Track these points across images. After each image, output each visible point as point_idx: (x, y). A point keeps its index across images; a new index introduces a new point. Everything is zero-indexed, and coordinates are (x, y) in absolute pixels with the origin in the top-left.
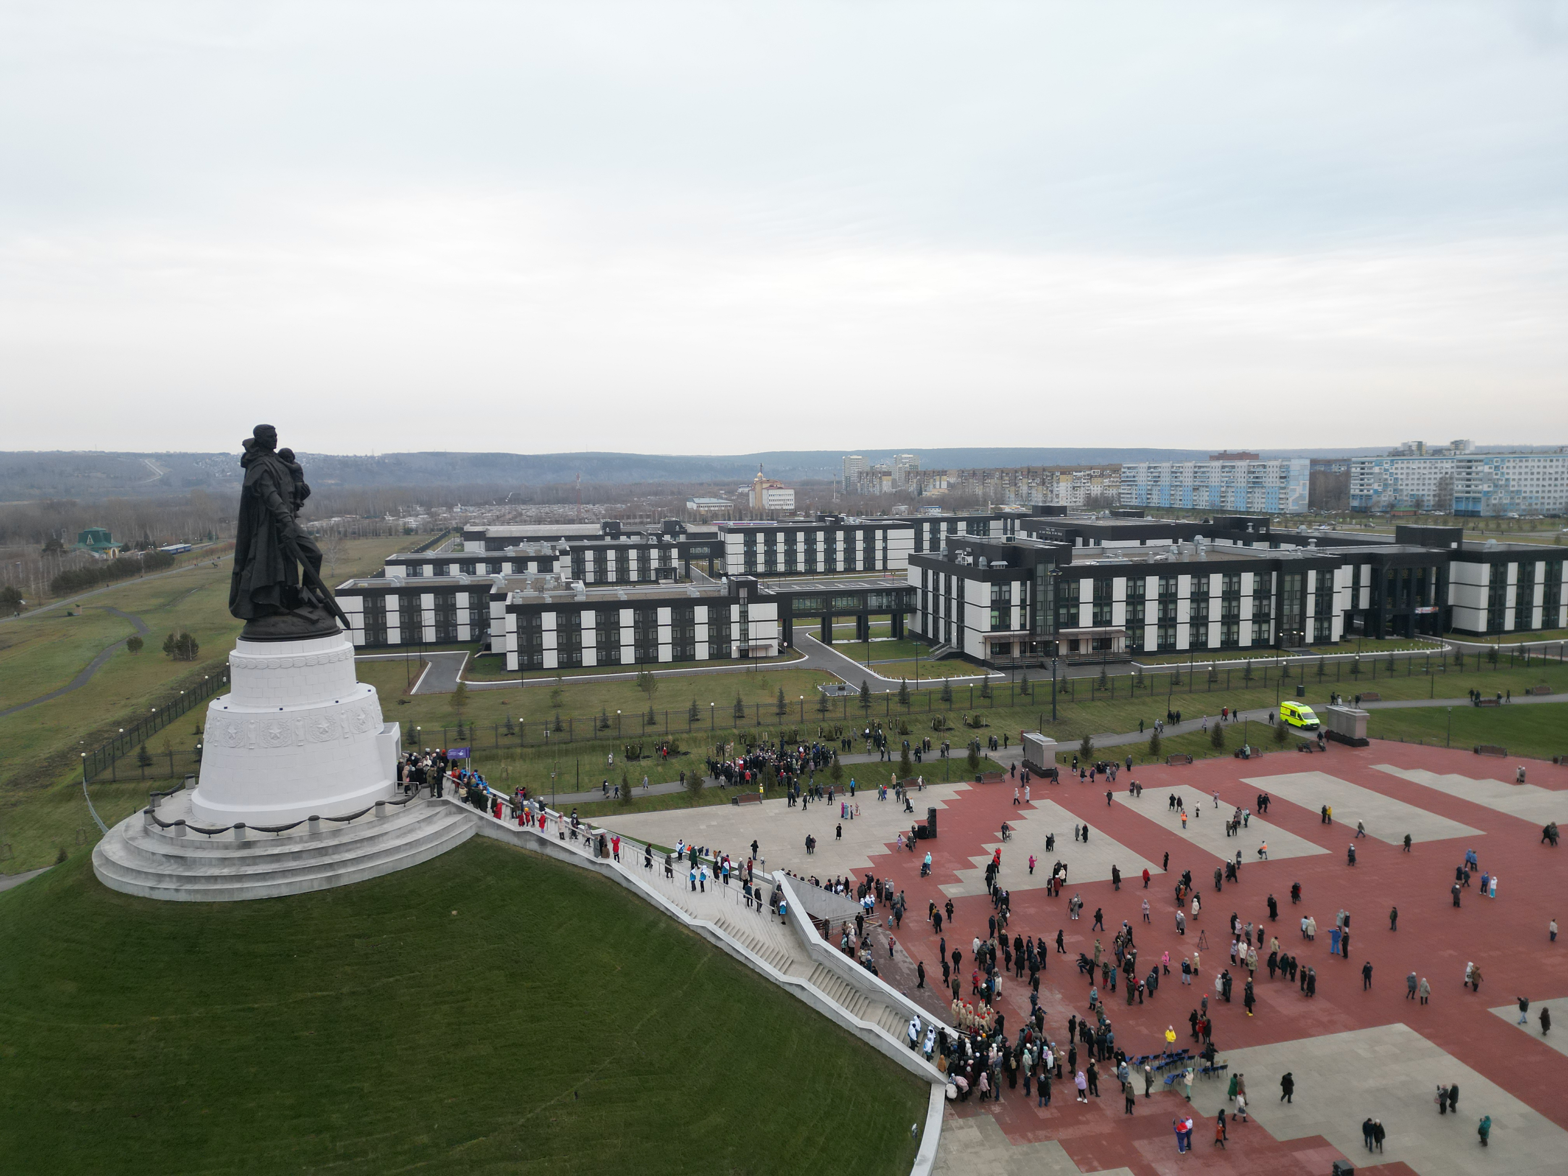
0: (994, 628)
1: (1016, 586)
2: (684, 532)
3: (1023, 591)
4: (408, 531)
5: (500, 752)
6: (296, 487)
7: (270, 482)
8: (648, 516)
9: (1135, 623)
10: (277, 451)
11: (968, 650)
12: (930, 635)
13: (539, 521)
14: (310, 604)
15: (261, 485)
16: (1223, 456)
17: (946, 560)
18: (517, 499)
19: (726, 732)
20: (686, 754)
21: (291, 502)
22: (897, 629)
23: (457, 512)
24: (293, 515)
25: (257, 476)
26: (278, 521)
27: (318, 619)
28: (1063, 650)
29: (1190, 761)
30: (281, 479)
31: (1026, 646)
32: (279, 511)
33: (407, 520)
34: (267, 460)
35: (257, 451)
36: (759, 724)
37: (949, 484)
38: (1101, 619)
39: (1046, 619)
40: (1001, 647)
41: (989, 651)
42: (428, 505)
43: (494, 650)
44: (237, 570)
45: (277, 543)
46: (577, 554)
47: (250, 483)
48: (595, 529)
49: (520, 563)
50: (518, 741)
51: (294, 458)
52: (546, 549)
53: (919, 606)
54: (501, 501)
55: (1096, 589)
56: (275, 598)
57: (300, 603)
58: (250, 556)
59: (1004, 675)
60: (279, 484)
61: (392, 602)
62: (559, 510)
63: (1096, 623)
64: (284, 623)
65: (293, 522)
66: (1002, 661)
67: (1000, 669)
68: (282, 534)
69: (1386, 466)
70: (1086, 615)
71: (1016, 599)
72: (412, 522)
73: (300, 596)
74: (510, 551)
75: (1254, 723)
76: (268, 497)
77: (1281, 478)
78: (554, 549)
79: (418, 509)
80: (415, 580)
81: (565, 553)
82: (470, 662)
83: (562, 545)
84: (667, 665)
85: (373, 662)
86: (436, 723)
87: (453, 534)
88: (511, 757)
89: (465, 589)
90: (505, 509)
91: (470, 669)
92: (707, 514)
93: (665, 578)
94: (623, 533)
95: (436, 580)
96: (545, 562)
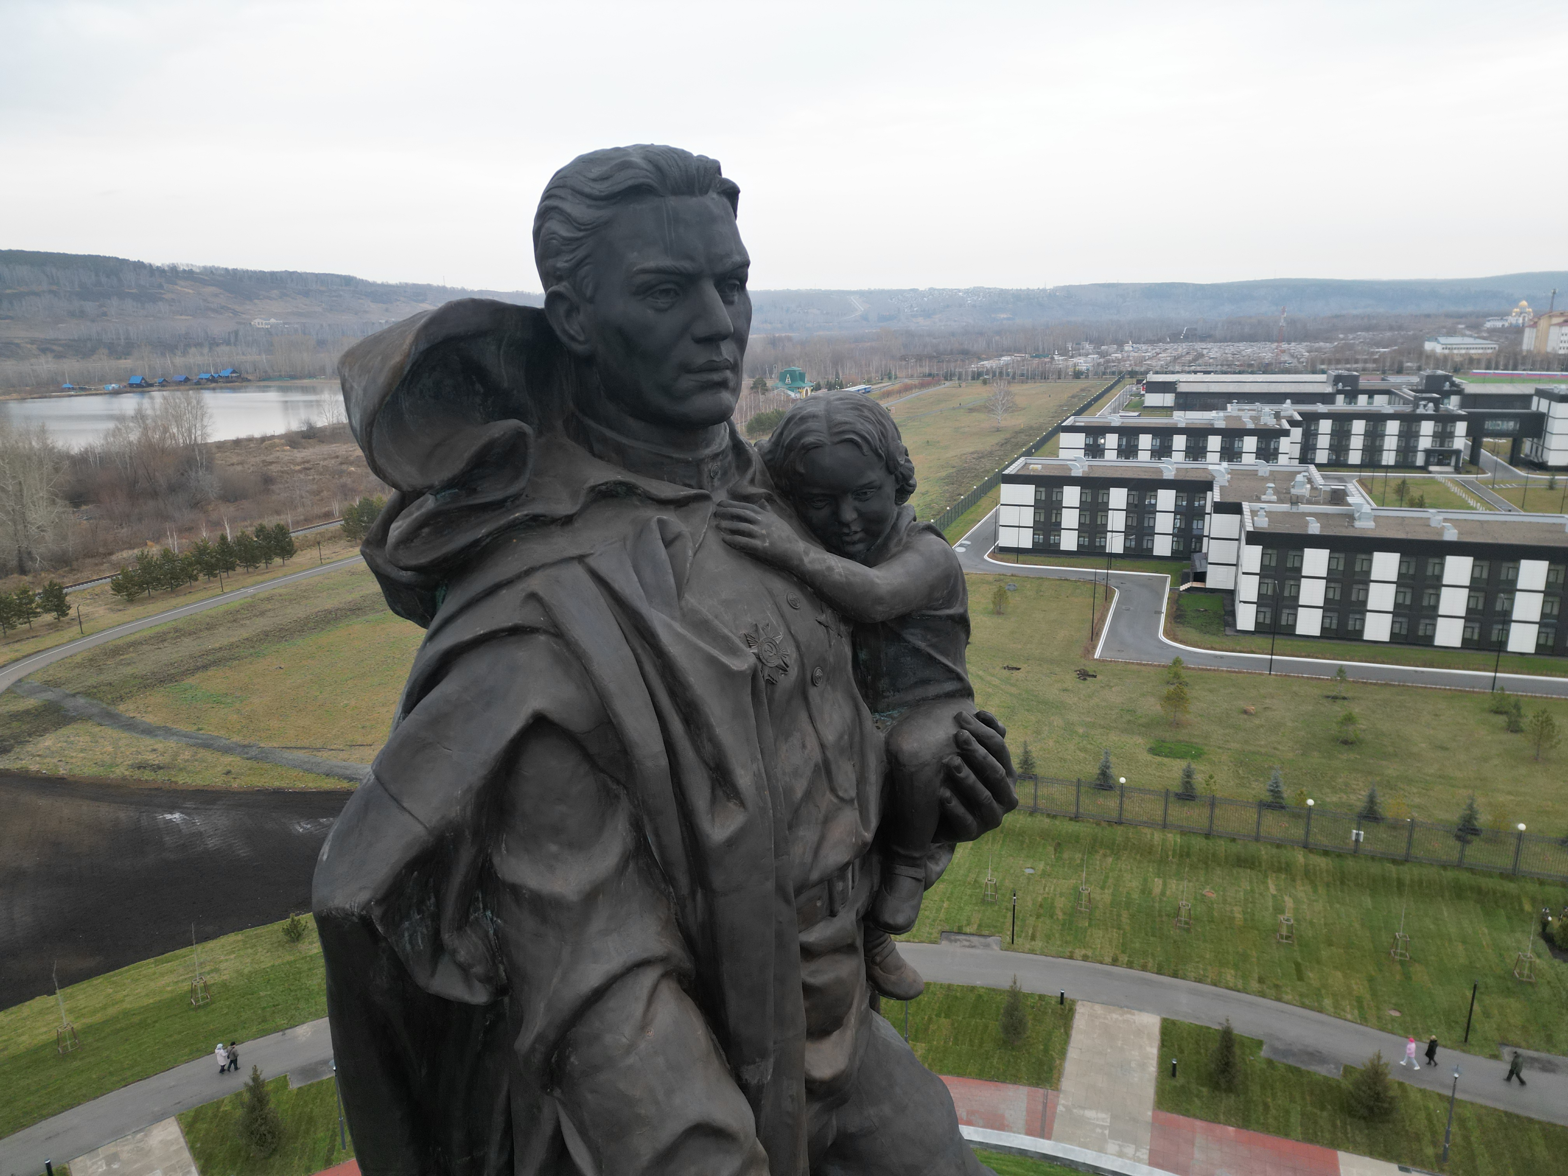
4: (1077, 375)
5: (1264, 852)
13: (1228, 367)
18: (1192, 336)
23: (1129, 352)
33: (1075, 360)
42: (1098, 342)
43: (1211, 584)
46: (1309, 427)
48: (1318, 383)
49: (1232, 438)
52: (1266, 415)
54: (1175, 338)
61: (1071, 495)
62: (1266, 352)
72: (1083, 363)
74: (1215, 418)
78: (1277, 416)
79: (1088, 347)
80: (1097, 462)
81: (1293, 423)
82: (1176, 599)
83: (1289, 409)
84: (1521, 661)
85: (1040, 578)
86: (1140, 740)
87: (1128, 380)
88: (1285, 869)
89: (1167, 484)
90: (1182, 348)
91: (1178, 616)
92: (1472, 362)
93: (1439, 463)
94: (1363, 392)
95: (1126, 464)
96: (1268, 439)
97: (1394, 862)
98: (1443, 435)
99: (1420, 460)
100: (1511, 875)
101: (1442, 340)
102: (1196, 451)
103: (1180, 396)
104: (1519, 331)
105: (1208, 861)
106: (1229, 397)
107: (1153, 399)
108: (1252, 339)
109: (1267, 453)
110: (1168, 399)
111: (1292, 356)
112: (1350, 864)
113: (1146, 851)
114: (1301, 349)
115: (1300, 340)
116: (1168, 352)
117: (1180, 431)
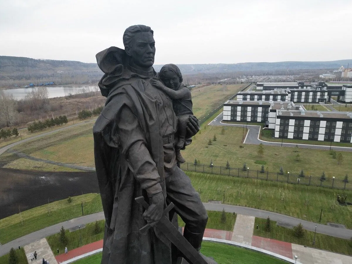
2: (326, 86)
4: (242, 83)
5: (279, 183)
7: (132, 126)
8: (309, 79)
13: (276, 81)
18: (268, 74)
23: (253, 78)
33: (241, 80)
42: (247, 76)
43: (269, 128)
46: (292, 93)
48: (295, 84)
49: (275, 96)
52: (283, 91)
54: (264, 75)
60: (148, 126)
61: (239, 108)
62: (284, 77)
72: (243, 80)
74: (272, 92)
78: (285, 91)
79: (245, 77)
80: (245, 101)
81: (289, 93)
82: (262, 131)
83: (288, 90)
84: (337, 144)
85: (232, 127)
86: (253, 160)
87: (253, 84)
88: (283, 187)
89: (260, 106)
90: (265, 77)
91: (262, 135)
92: (330, 79)
93: (322, 102)
94: (305, 86)
95: (251, 102)
96: (283, 96)
97: (307, 185)
98: (322, 95)
99: (317, 101)
100: (332, 188)
101: (324, 75)
102: (267, 99)
103: (264, 87)
104: (341, 73)
105: (267, 185)
106: (275, 87)
107: (258, 88)
108: (281, 75)
109: (283, 99)
110: (262, 88)
111: (290, 79)
112: (297, 186)
113: (253, 184)
114: (292, 77)
115: (292, 75)
116: (262, 78)
117: (264, 95)
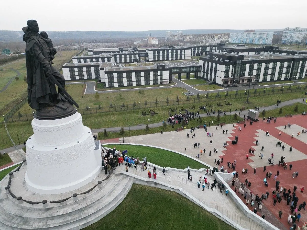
0: (225, 77)
1: (231, 66)
2: (137, 50)
3: (233, 67)
4: (75, 49)
5: (110, 113)
6: (50, 50)
7: (38, 49)
8: (127, 46)
9: (258, 75)
10: (39, 33)
11: (217, 82)
12: (205, 77)
13: (103, 47)
14: (63, 101)
15: (34, 50)
16: (247, 31)
17: (209, 59)
18: (97, 42)
19: (166, 107)
20: (157, 113)
21: (48, 57)
22: (196, 76)
23: (84, 45)
24: (50, 63)
25: (31, 46)
26: (44, 67)
27: (67, 108)
28: (241, 82)
29: (291, 116)
30: (43, 47)
31: (232, 81)
32: (44, 62)
33: (74, 46)
34: (35, 37)
35: (30, 33)
36: (173, 105)
37: (190, 38)
38: (250, 74)
39: (238, 74)
40: (226, 82)
41: (223, 83)
42: (78, 43)
43: (102, 82)
44: (30, 88)
45: (45, 77)
46: (115, 56)
47: (28, 49)
48: (117, 49)
49: (103, 59)
50: (114, 110)
51: (48, 36)
52: (108, 55)
53: (202, 70)
54: (93, 42)
55: (250, 66)
56: (47, 101)
57: (58, 101)
58: (34, 82)
59: (228, 89)
60: (42, 49)
61: (76, 69)
62: (109, 44)
63: (249, 75)
64: (53, 110)
65: (51, 66)
66: (226, 85)
67: (227, 87)
68: (47, 73)
69: (291, 33)
70: (247, 73)
71: (231, 70)
72: (76, 47)
73: (58, 99)
74: (100, 56)
75: (298, 103)
76: (38, 56)
77: (267, 36)
78: (110, 55)
79: (76, 44)
80: (79, 63)
81: (113, 56)
82: (96, 85)
83: (112, 54)
84: (143, 86)
85: (73, 84)
86: (92, 104)
87: (85, 50)
88: (113, 114)
89: (92, 66)
90: (95, 44)
91: (97, 87)
92: (141, 46)
93: (135, 62)
94: (124, 51)
95: (85, 63)
96: (109, 59)
97: (126, 110)
98: (135, 57)
100: (139, 109)
101: (137, 42)
102: (98, 61)
103: (94, 52)
104: (147, 40)
105: (103, 116)
106: (102, 52)
107: (90, 53)
108: (107, 42)
109: (109, 61)
110: (92, 53)
111: (114, 45)
112: (121, 112)
113: (95, 117)
114: (115, 44)
115: (115, 42)
116: (92, 45)
117: (94, 58)
